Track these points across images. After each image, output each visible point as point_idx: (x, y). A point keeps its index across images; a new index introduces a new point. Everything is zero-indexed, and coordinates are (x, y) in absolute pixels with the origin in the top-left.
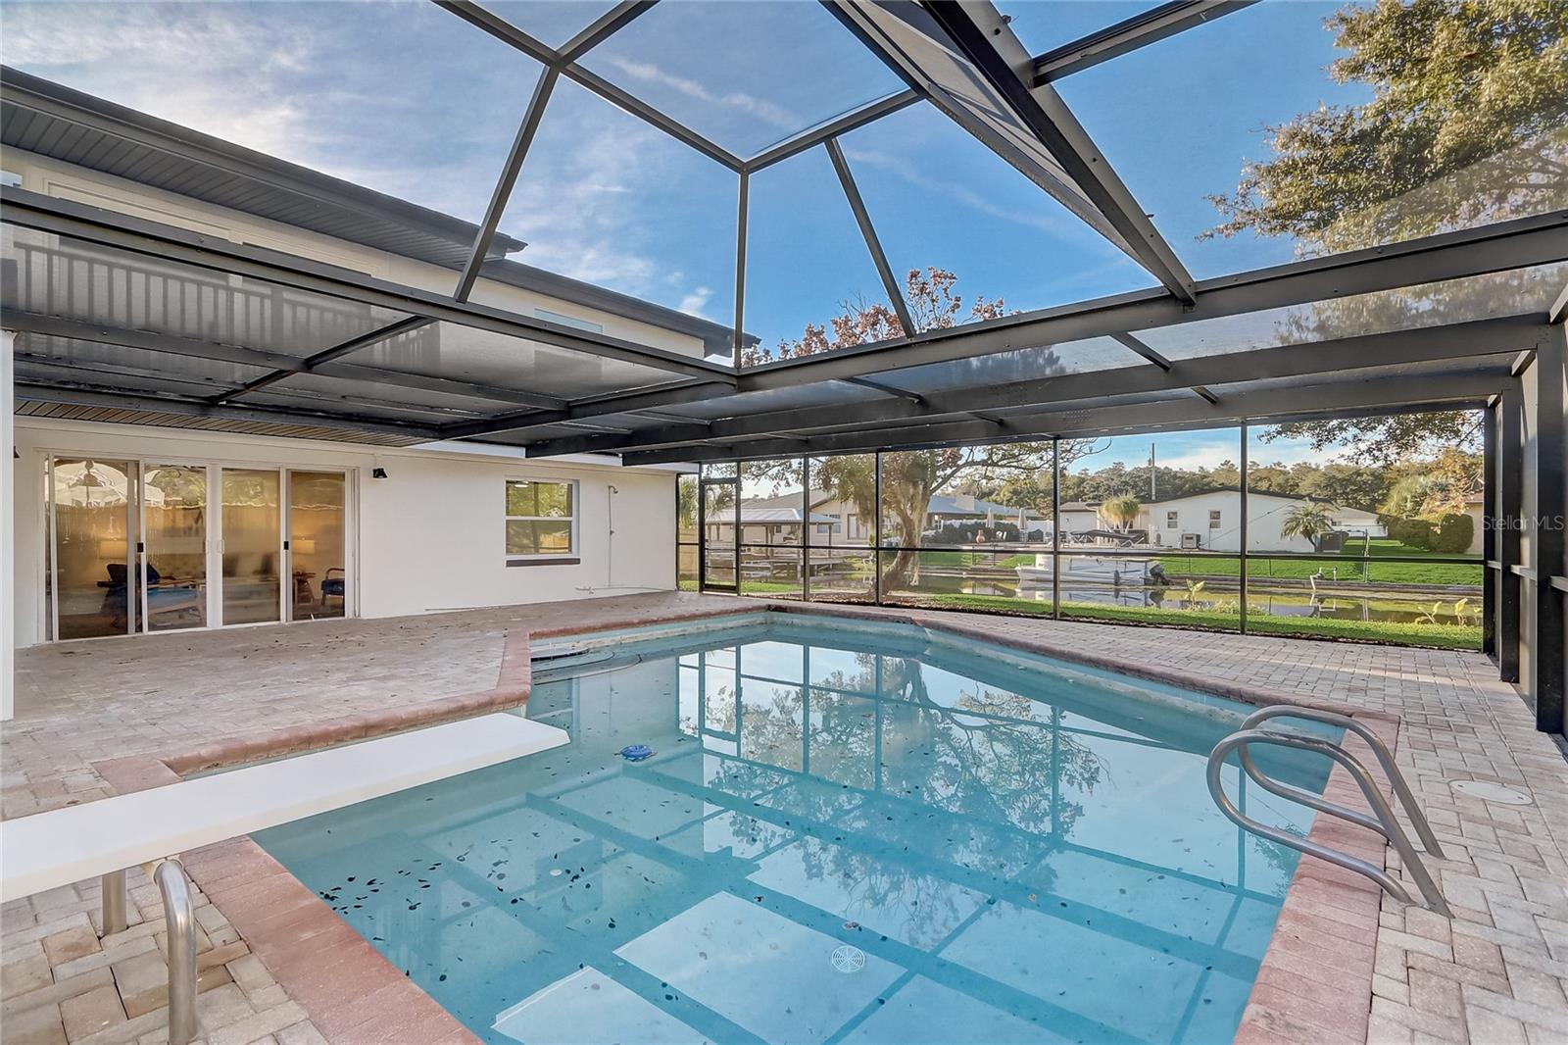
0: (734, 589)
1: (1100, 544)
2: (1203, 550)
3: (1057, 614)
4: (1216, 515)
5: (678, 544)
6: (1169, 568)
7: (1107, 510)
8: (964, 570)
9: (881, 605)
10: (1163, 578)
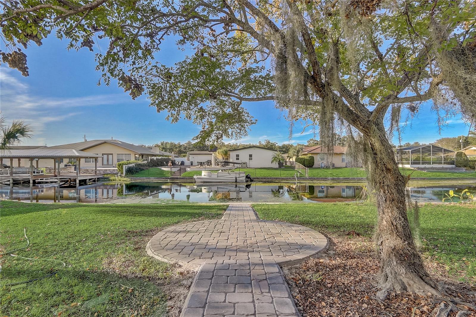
2: (248, 168)
4: (251, 156)
10: (250, 179)
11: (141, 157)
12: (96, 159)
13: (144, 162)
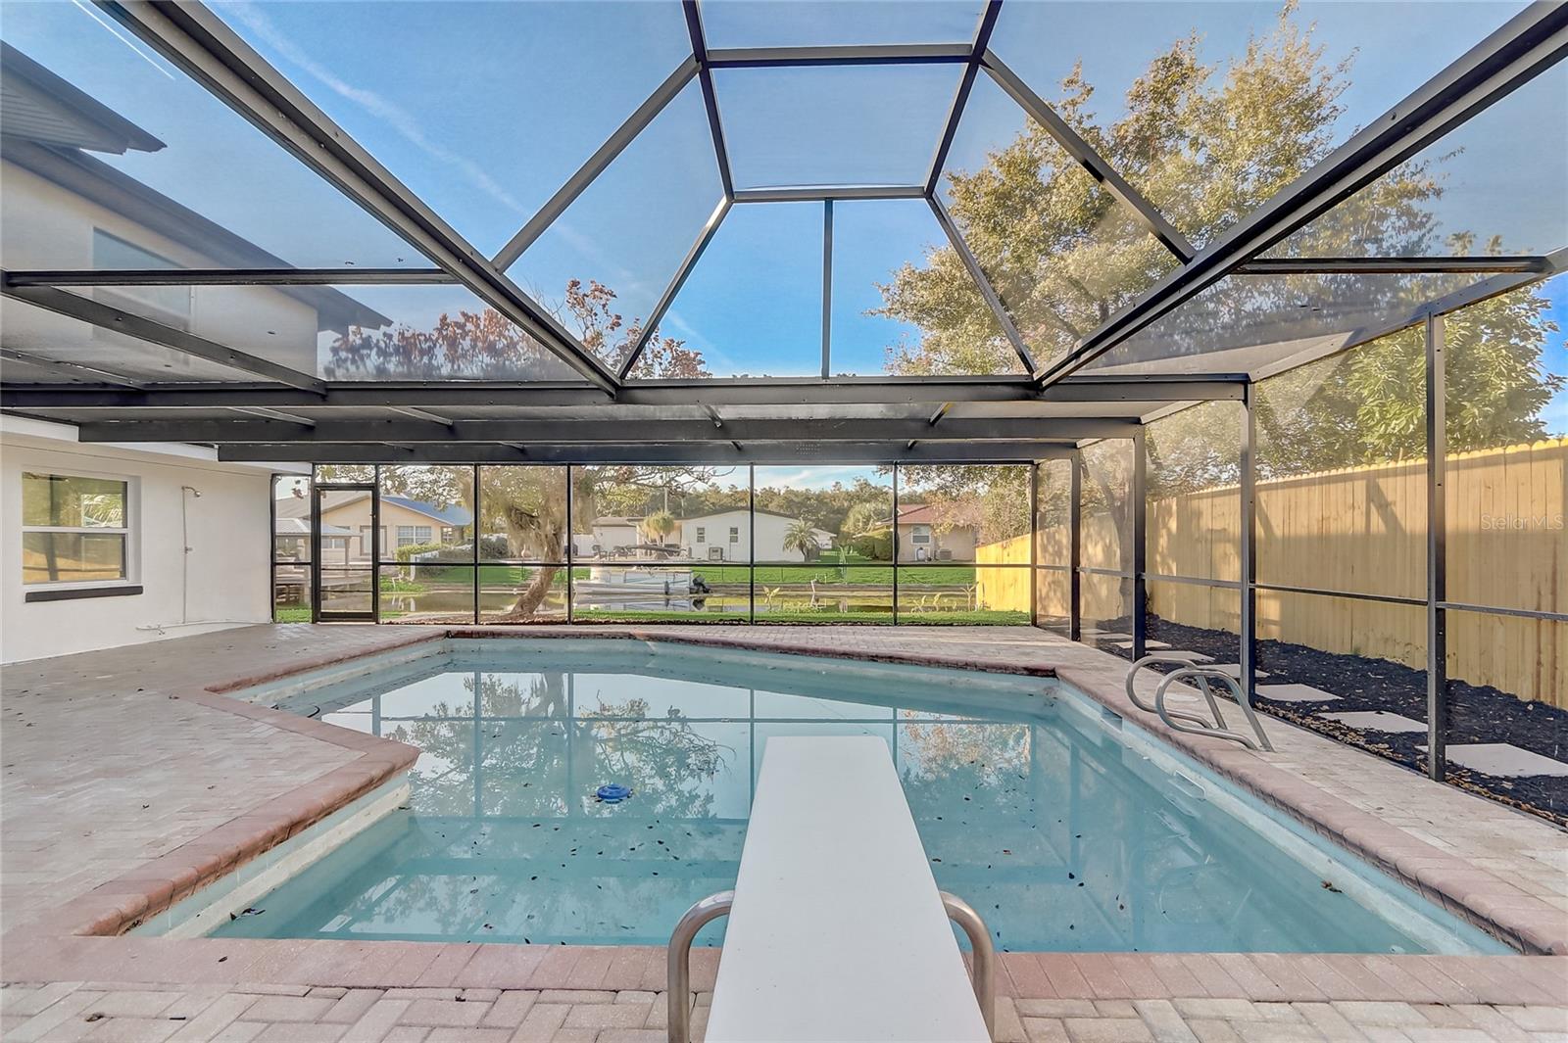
0: (373, 617)
1: (640, 556)
2: (725, 561)
3: (753, 622)
4: (734, 531)
5: (274, 565)
6: (709, 577)
7: (648, 525)
8: (515, 586)
9: (574, 623)
10: (704, 587)
11: (457, 534)
12: (347, 539)
13: (463, 547)
